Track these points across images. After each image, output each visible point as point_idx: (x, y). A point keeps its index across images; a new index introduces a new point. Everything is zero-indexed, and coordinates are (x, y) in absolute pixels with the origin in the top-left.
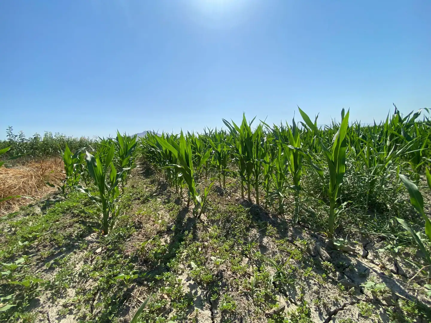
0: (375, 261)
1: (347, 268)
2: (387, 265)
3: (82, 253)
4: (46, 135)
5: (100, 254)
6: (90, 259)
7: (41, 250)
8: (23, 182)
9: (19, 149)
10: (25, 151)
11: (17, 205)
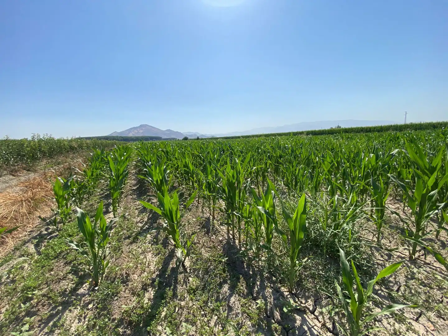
0: (319, 317)
1: (291, 329)
2: (327, 322)
3: (76, 310)
4: (33, 138)
5: (92, 310)
6: (83, 316)
7: (41, 309)
8: (14, 211)
9: (5, 157)
10: (12, 159)
11: (10, 239)
